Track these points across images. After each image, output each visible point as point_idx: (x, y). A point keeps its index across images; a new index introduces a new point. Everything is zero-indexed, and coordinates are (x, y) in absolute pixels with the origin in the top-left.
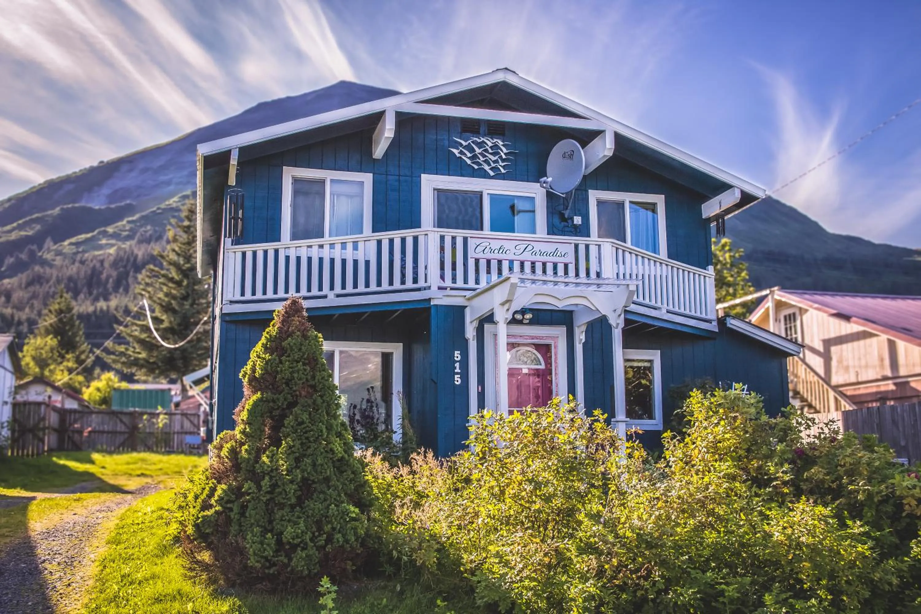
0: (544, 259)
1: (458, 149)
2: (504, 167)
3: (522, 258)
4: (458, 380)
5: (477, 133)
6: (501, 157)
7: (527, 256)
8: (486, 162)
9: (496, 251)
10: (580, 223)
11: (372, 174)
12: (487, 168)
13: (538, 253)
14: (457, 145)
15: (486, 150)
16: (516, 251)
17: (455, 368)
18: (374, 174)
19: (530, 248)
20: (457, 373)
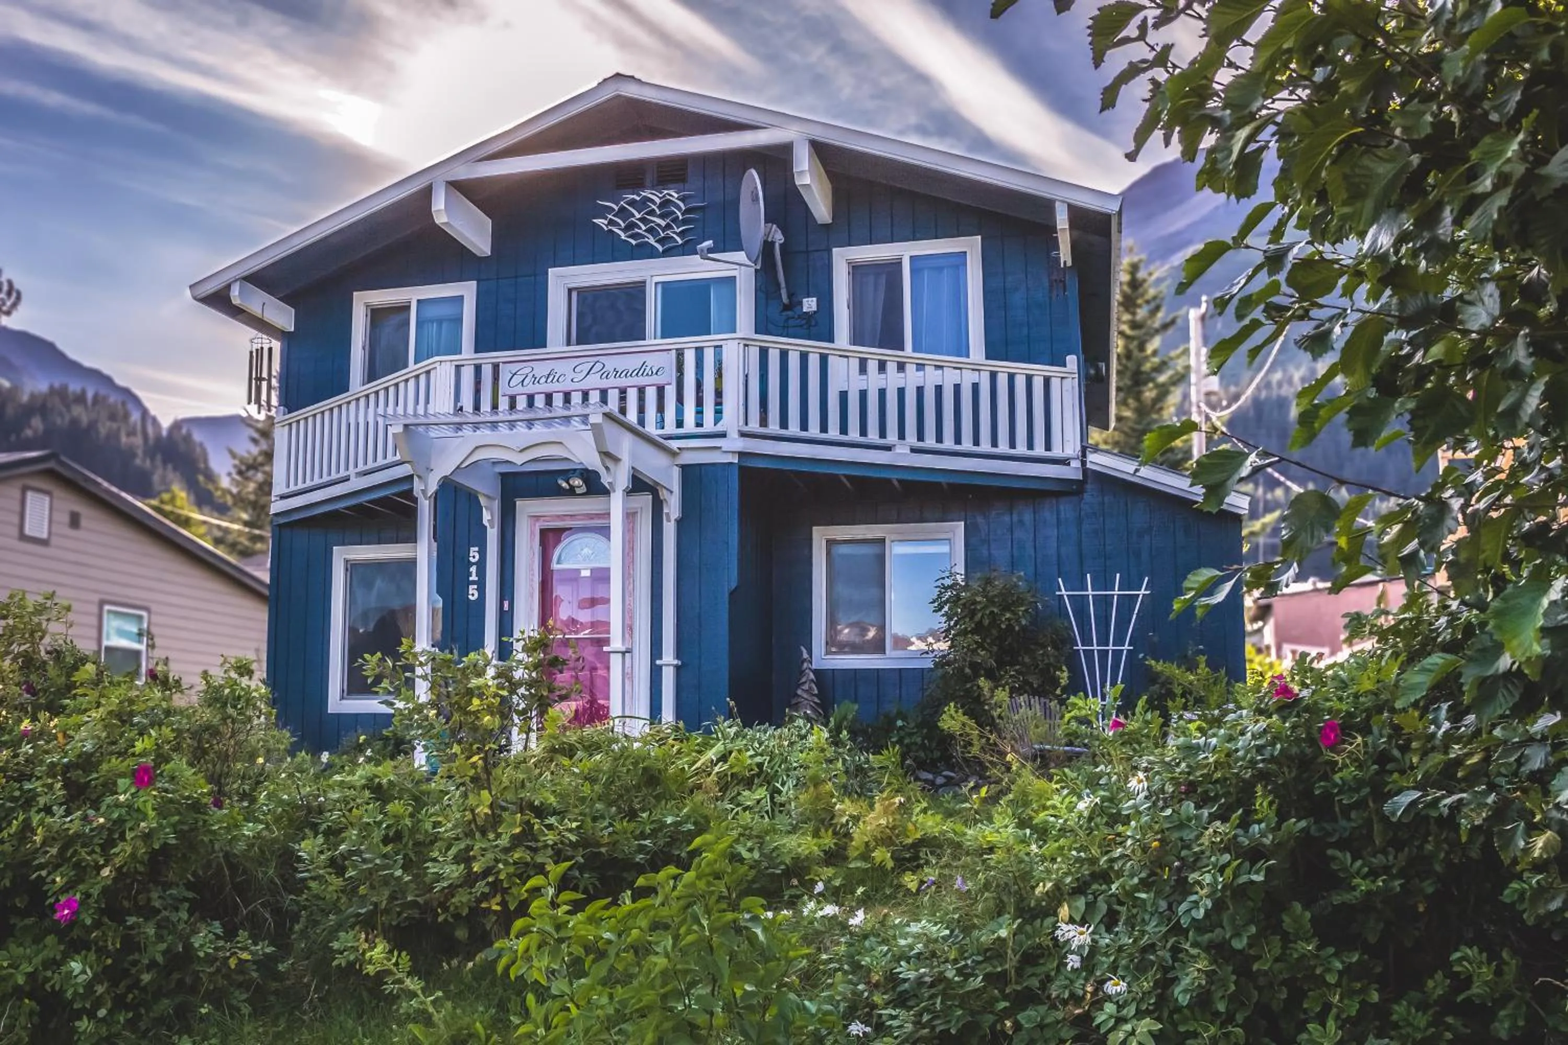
0: (623, 382)
1: (606, 218)
2: (681, 234)
3: (584, 386)
4: (473, 594)
5: (638, 185)
6: (675, 220)
7: (594, 381)
8: (651, 231)
9: (543, 380)
10: (814, 308)
11: (475, 282)
12: (652, 241)
13: (612, 374)
14: (603, 212)
15: (652, 212)
16: (575, 375)
17: (470, 574)
18: (478, 281)
19: (598, 366)
20: (474, 582)
